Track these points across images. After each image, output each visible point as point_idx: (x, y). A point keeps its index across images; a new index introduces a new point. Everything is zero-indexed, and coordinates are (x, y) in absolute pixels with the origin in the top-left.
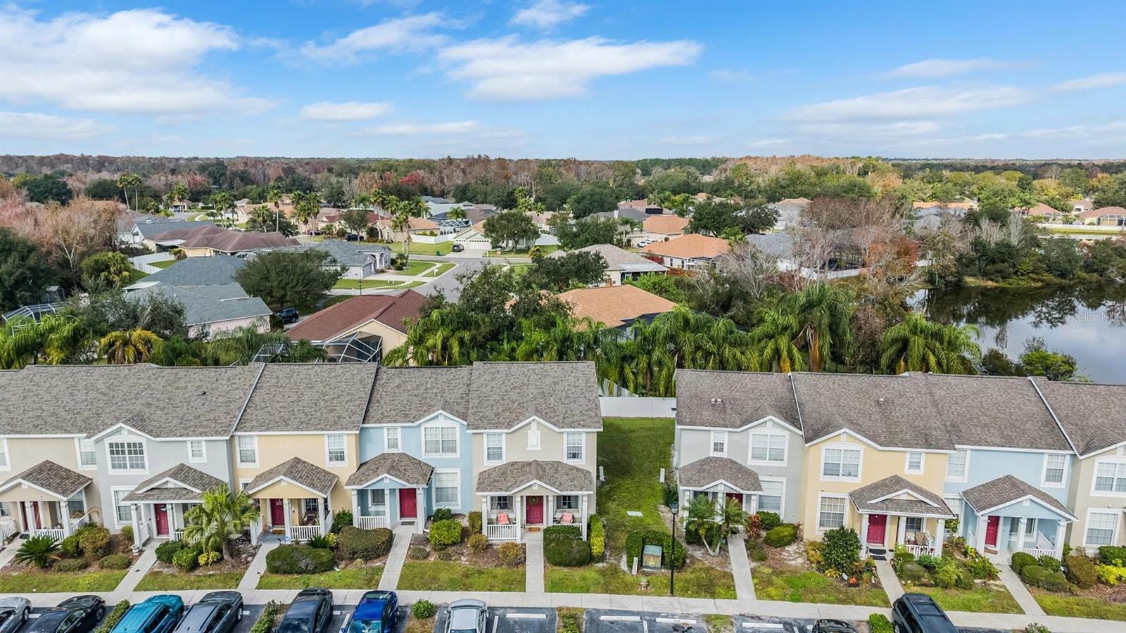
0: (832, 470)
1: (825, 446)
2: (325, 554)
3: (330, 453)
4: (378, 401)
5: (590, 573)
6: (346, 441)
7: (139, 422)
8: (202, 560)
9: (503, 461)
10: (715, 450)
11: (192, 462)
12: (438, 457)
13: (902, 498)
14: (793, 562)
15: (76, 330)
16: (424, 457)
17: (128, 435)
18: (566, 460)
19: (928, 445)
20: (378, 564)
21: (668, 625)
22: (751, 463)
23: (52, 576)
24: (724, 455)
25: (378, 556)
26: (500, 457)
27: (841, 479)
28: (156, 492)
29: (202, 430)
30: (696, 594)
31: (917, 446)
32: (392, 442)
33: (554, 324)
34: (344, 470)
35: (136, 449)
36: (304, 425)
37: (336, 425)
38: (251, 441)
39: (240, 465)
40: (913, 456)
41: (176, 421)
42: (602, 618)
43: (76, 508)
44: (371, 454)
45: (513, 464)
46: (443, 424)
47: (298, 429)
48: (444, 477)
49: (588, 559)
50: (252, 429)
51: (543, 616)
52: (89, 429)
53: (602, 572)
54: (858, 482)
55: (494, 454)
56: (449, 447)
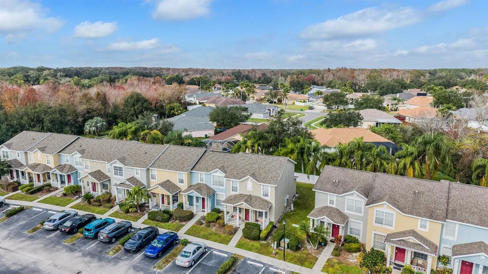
0: (379, 221)
1: (376, 209)
2: (166, 216)
3: (179, 180)
4: (200, 163)
5: (256, 244)
6: (184, 176)
7: (123, 160)
8: (130, 210)
9: (238, 193)
10: (330, 203)
11: (136, 176)
12: (217, 187)
13: (410, 241)
14: (351, 260)
15: (136, 129)
16: (212, 187)
17: (119, 164)
18: (262, 197)
19: (431, 217)
20: (184, 223)
21: (273, 271)
22: (346, 212)
23: (91, 207)
24: (334, 206)
25: (185, 221)
26: (237, 191)
27: (384, 226)
28: (122, 184)
29: (139, 165)
30: (295, 263)
31: (424, 216)
32: (201, 179)
33: (299, 141)
34: (184, 186)
35: (120, 169)
36: (171, 168)
37: (181, 169)
38: (155, 171)
39: (151, 180)
40: (422, 221)
41: (133, 161)
42: (248, 262)
43: (104, 186)
44: (194, 183)
45: (241, 195)
46: (219, 174)
47: (169, 169)
48: (220, 196)
49: (258, 238)
50: (155, 167)
51: (226, 255)
52: (109, 161)
53: (262, 245)
54: (392, 229)
55: (234, 189)
56: (221, 184)
